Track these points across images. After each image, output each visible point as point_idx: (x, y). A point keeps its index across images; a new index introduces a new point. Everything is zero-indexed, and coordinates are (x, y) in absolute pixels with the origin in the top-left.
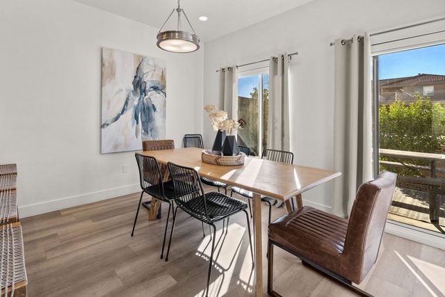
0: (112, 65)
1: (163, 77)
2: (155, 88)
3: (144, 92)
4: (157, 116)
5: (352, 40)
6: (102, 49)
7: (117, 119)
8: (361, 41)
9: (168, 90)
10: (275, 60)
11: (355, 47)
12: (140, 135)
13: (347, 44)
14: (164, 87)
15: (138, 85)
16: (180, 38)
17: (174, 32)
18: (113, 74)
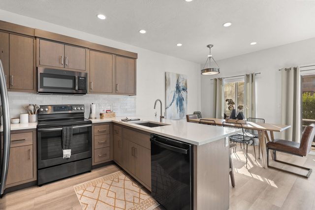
0: (169, 79)
1: (186, 84)
2: (183, 89)
3: (180, 91)
4: (184, 103)
5: (290, 69)
6: (165, 73)
7: (171, 105)
8: (295, 69)
9: (188, 90)
10: (248, 76)
11: (292, 72)
12: (179, 112)
13: (288, 70)
14: (187, 88)
15: (178, 88)
16: (213, 71)
17: (210, 69)
18: (169, 84)
